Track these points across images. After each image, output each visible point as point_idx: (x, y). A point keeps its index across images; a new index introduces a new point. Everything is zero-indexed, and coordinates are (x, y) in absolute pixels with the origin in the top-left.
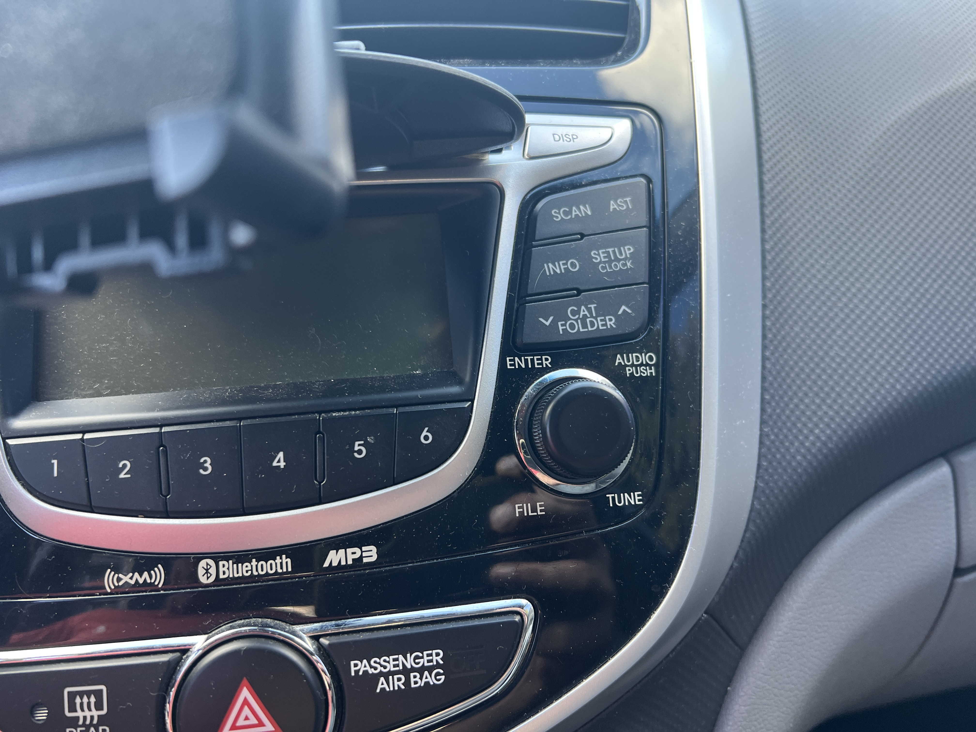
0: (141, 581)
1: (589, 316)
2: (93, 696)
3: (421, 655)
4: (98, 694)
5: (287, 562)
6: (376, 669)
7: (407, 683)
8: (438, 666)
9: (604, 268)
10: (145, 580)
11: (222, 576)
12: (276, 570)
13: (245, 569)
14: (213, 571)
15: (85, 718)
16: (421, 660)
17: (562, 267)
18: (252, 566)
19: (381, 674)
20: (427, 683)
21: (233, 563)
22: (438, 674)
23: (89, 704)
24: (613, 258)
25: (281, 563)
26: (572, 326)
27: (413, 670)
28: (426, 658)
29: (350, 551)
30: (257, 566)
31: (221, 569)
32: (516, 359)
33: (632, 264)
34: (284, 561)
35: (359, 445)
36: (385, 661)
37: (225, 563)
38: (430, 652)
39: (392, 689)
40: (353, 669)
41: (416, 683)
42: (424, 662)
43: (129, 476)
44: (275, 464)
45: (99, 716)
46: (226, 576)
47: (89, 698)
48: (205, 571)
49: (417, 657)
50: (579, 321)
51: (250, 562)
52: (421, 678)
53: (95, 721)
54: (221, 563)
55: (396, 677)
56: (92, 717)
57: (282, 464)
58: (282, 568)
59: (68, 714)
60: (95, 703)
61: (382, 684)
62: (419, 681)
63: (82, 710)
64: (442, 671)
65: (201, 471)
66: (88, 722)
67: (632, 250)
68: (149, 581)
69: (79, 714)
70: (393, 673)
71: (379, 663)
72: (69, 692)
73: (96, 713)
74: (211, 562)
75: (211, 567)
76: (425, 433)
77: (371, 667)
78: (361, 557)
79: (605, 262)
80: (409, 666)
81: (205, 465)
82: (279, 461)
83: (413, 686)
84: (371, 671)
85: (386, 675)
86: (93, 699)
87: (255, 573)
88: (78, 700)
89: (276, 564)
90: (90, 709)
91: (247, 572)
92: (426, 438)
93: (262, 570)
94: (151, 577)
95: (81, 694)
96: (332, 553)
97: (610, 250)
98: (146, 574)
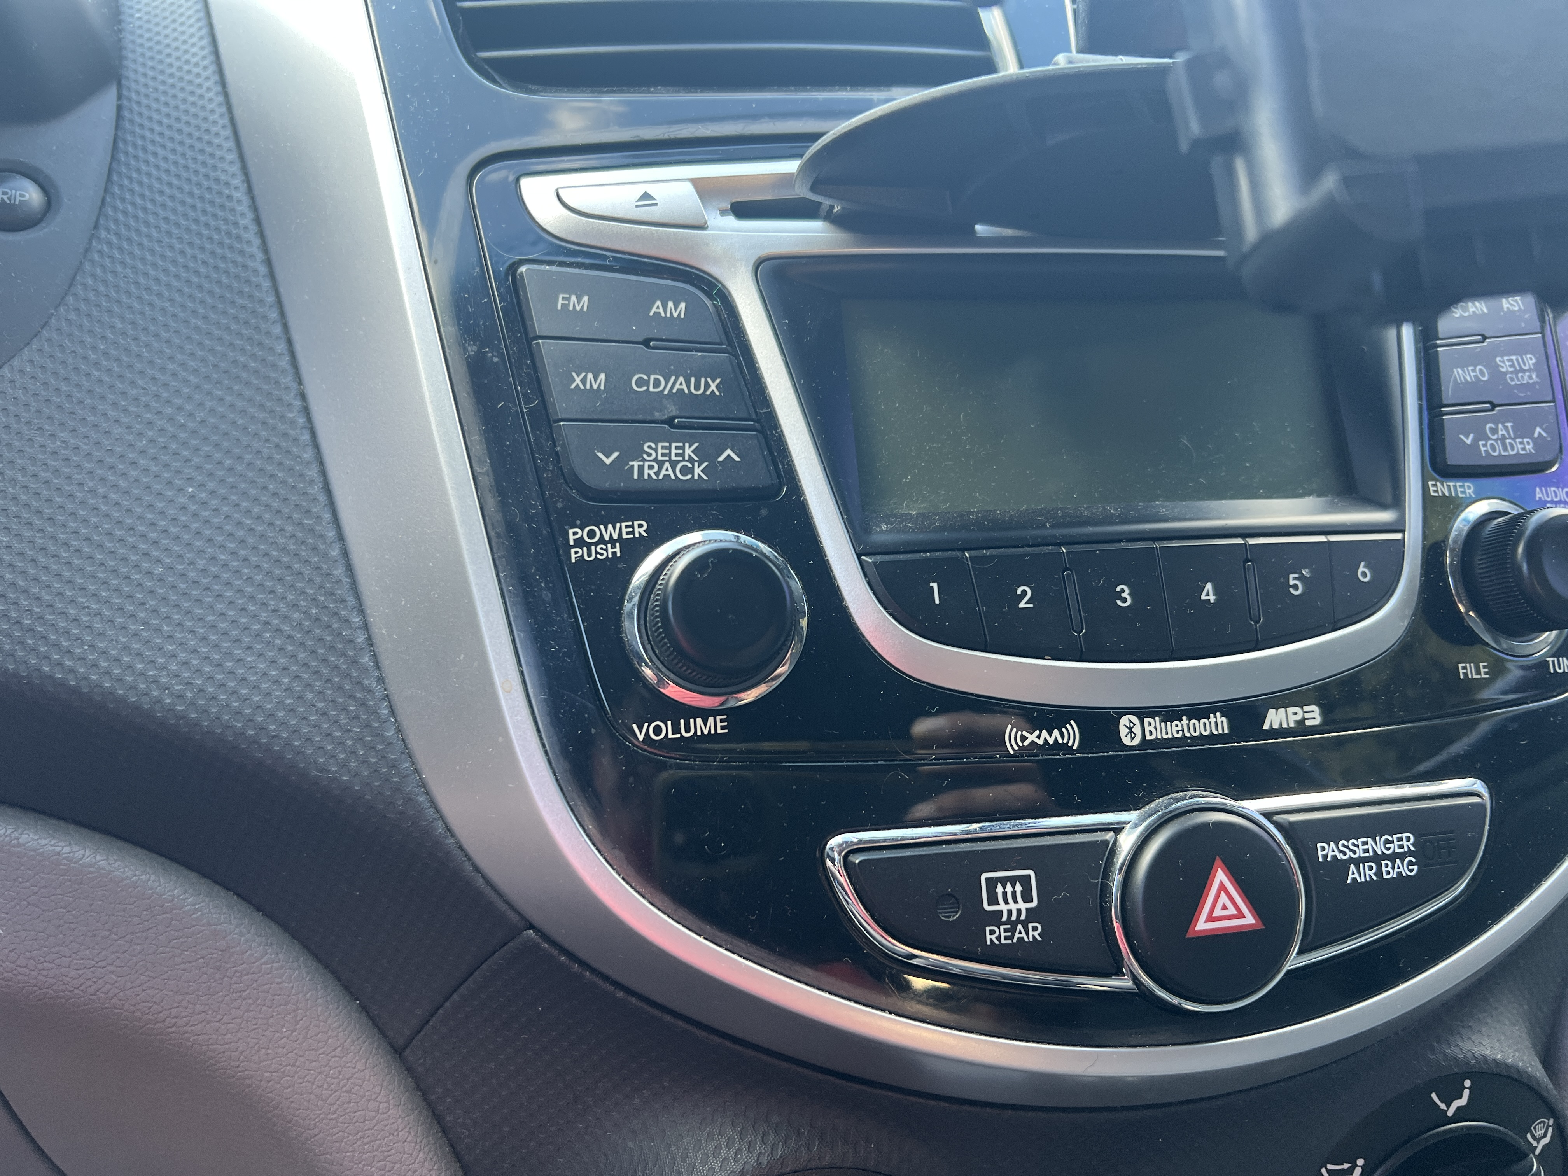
0: (1051, 741)
1: (1507, 436)
2: (1018, 884)
3: (1390, 839)
4: (1025, 881)
5: (1222, 722)
6: (1345, 854)
7: (1379, 873)
8: (1410, 853)
9: (1512, 379)
10: (1056, 739)
11: (1148, 737)
12: (1211, 731)
13: (1175, 729)
14: (1137, 730)
15: (1010, 912)
16: (1391, 845)
17: (1472, 374)
18: (1182, 725)
19: (1351, 861)
20: (1400, 874)
21: (1161, 721)
22: (1410, 863)
23: (1014, 894)
24: (1518, 368)
25: (1216, 723)
26: (1493, 448)
27: (1384, 857)
28: (1396, 843)
29: (1291, 710)
30: (1188, 725)
31: (1147, 729)
32: (1438, 484)
33: (1537, 376)
34: (1219, 720)
35: (1295, 579)
36: (1354, 844)
37: (1151, 720)
38: (1400, 835)
39: (1363, 880)
40: (1320, 853)
41: (1388, 873)
42: (1394, 847)
43: (1031, 605)
44: (1203, 597)
45: (1027, 909)
46: (1153, 737)
47: (1014, 886)
48: (1128, 730)
49: (1387, 842)
50: (1499, 442)
51: (1181, 720)
52: (1393, 868)
53: (1023, 917)
54: (1146, 720)
55: (1366, 864)
56: (1019, 911)
57: (1212, 598)
58: (1217, 729)
59: (987, 908)
60: (1021, 891)
61: (1353, 874)
62: (1391, 871)
63: (1007, 903)
64: (1414, 860)
65: (1119, 602)
66: (1014, 918)
67: (1534, 361)
68: (1060, 741)
69: (1003, 907)
70: (1363, 860)
71: (1347, 847)
72: (987, 879)
73: (1023, 906)
74: (1134, 719)
75: (1134, 725)
76: (1362, 569)
77: (1340, 851)
78: (1304, 720)
79: (1512, 372)
80: (1380, 853)
81: (1123, 595)
82: (1208, 594)
83: (1385, 877)
84: (1340, 856)
85: (1357, 862)
86: (1019, 888)
87: (1188, 735)
88: (1000, 889)
89: (1210, 723)
90: (1016, 902)
91: (1178, 732)
92: (1364, 575)
93: (1195, 731)
94: (1063, 737)
95: (1004, 881)
96: (1272, 712)
97: (1514, 358)
98: (1056, 733)
